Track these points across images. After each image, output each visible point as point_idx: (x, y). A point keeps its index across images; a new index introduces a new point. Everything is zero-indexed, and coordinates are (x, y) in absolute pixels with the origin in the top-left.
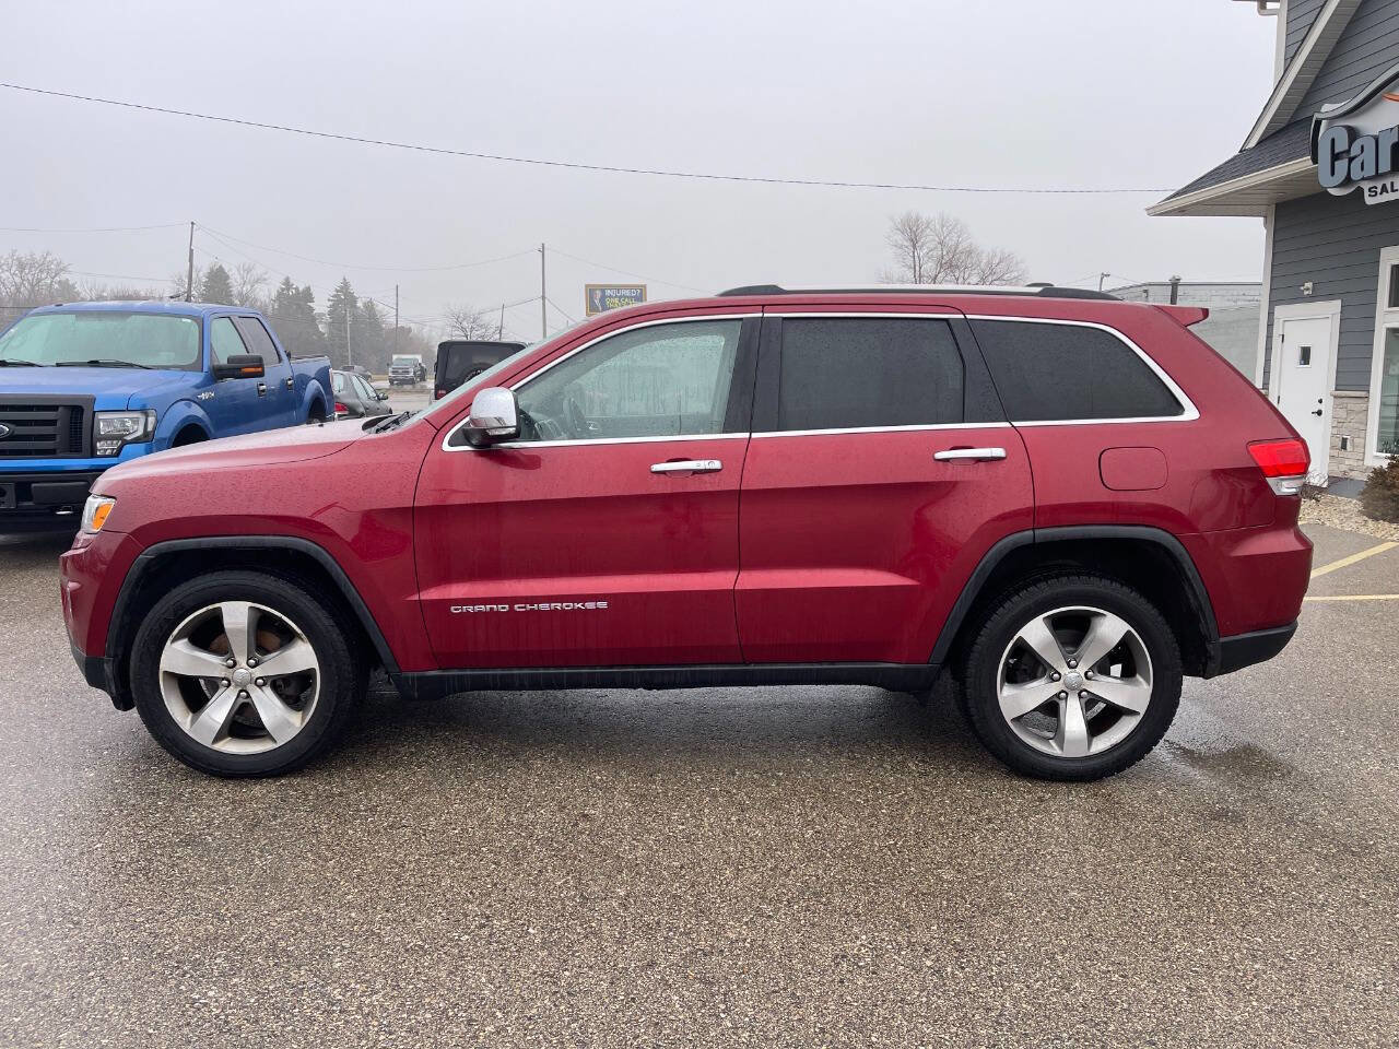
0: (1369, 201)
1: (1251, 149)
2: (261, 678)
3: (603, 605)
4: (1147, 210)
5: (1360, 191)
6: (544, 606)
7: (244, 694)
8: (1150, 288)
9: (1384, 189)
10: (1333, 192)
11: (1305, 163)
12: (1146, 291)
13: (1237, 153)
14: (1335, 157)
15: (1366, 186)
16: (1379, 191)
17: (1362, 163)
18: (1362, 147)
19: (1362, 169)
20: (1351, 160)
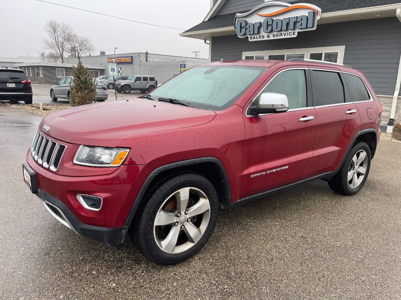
0: (250, 40)
1: (206, 21)
2: (189, 218)
3: (287, 167)
4: (179, 34)
5: (247, 38)
6: (274, 171)
7: (183, 227)
8: (140, 54)
9: (254, 38)
10: (239, 36)
11: (231, 28)
12: (139, 55)
13: (202, 22)
14: (241, 28)
15: (249, 36)
16: (253, 38)
17: (250, 31)
18: (250, 26)
19: (249, 32)
20: (246, 29)
